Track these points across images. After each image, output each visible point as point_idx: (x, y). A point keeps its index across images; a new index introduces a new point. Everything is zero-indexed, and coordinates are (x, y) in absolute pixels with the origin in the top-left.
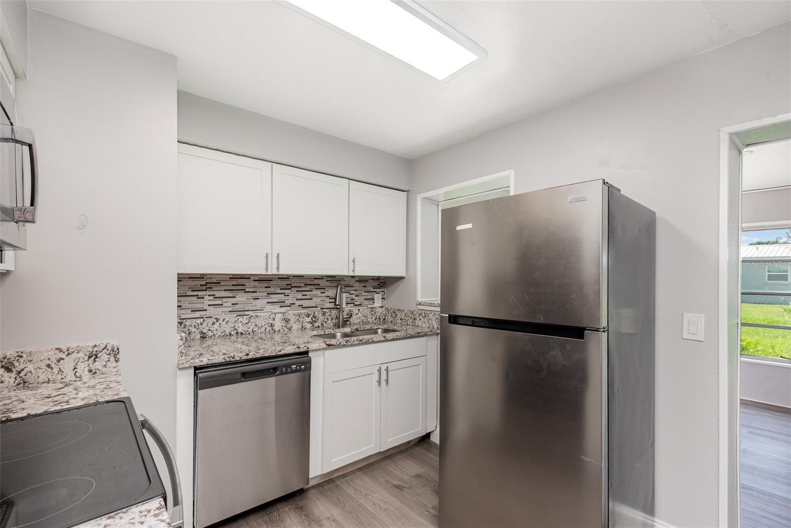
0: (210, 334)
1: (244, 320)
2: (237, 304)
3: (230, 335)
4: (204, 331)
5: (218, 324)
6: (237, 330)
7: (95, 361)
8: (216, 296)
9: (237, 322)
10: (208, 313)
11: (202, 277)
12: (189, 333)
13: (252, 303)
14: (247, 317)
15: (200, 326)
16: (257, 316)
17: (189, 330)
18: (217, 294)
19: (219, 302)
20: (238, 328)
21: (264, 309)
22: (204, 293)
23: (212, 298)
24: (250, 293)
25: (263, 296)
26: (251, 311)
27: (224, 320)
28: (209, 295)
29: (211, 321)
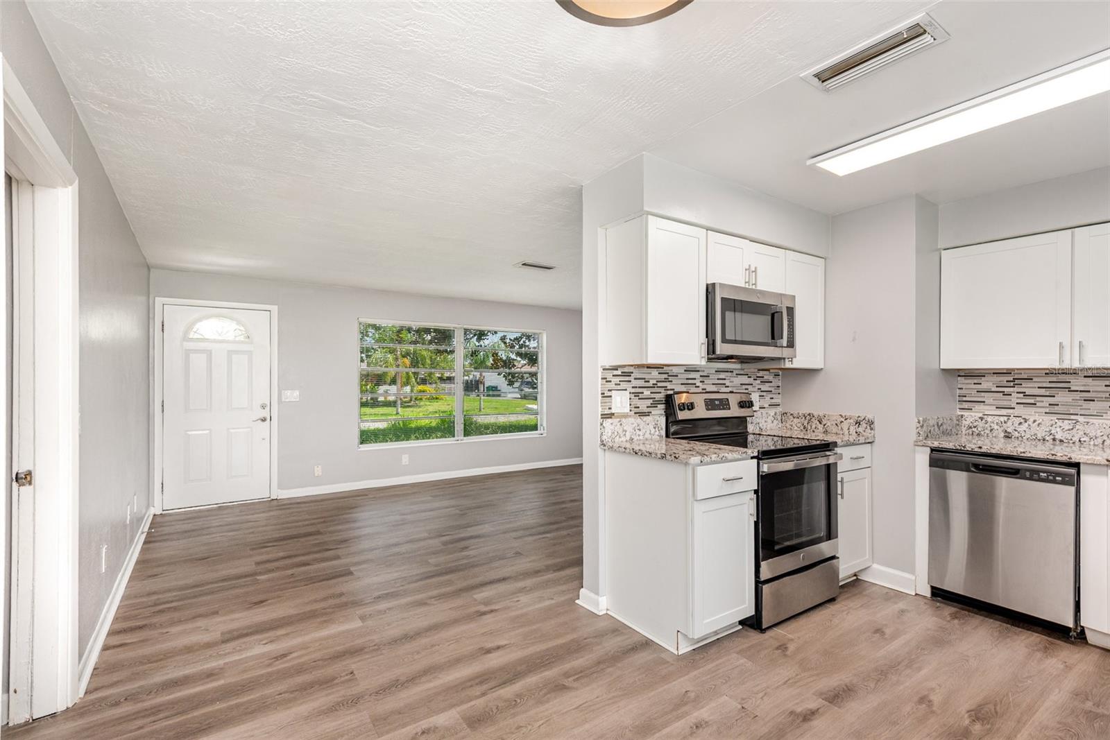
0: (1016, 434)
1: (1066, 425)
2: (1058, 405)
3: (1044, 440)
4: (1008, 431)
5: (1026, 424)
6: (1054, 435)
7: (859, 427)
8: (1027, 394)
9: (1054, 426)
10: (1016, 412)
11: (1008, 372)
12: (991, 430)
13: (1082, 406)
14: (1070, 422)
15: (1004, 424)
16: (1088, 423)
17: (991, 426)
18: (1028, 392)
19: (1032, 401)
20: (1055, 434)
21: (1104, 415)
22: (1012, 389)
23: (1021, 395)
24: (1078, 393)
25: (1102, 398)
26: (1081, 415)
27: (1035, 421)
28: (1017, 393)
29: (1018, 420)
